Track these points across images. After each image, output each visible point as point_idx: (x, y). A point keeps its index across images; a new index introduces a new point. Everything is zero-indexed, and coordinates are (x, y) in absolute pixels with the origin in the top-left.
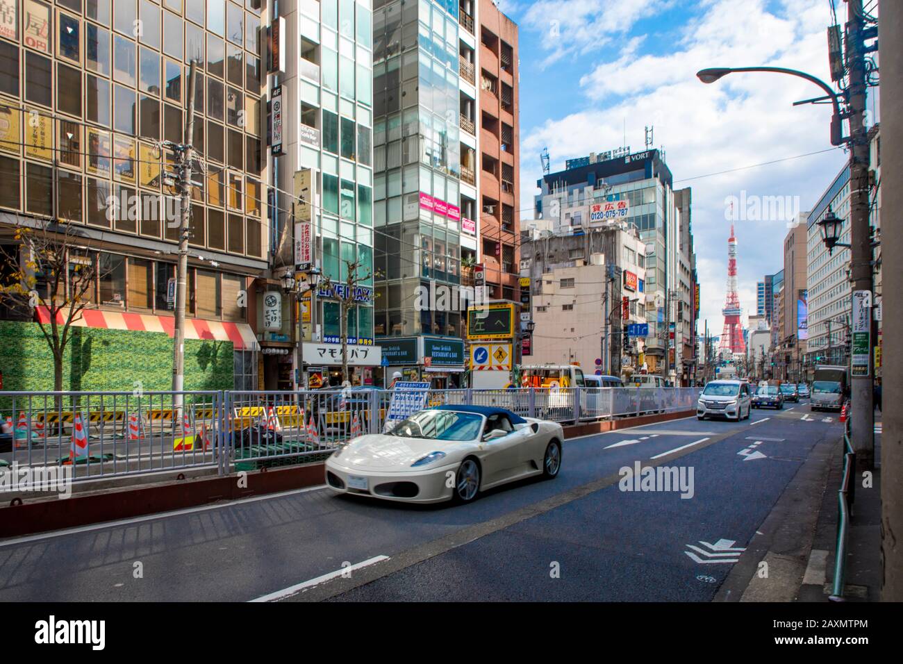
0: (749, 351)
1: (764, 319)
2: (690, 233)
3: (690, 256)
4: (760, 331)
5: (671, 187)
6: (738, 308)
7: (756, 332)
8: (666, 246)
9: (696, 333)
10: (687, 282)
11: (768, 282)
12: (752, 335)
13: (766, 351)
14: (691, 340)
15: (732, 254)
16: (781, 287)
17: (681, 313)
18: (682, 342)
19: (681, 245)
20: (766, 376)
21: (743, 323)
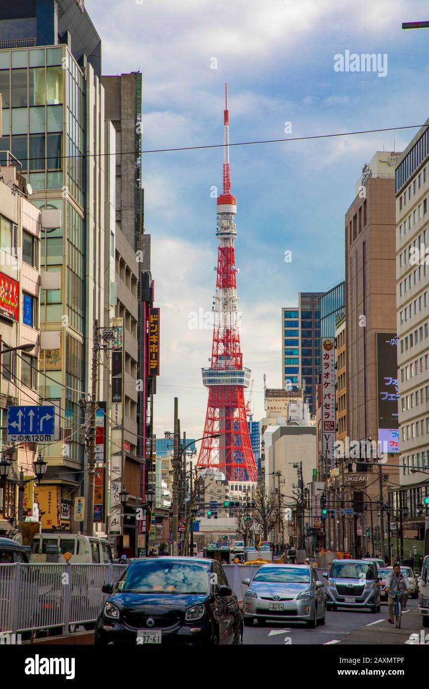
0: (267, 479)
1: (301, 399)
2: (138, 183)
3: (137, 239)
4: (291, 430)
5: (98, 72)
6: (240, 367)
7: (283, 431)
8: (86, 213)
9: (149, 429)
10: (133, 305)
11: (308, 308)
12: (275, 437)
13: (308, 478)
14: (139, 447)
15: (224, 234)
16: (338, 325)
17: (120, 380)
18: (120, 454)
19: (119, 212)
20: (310, 540)
21: (251, 407)
